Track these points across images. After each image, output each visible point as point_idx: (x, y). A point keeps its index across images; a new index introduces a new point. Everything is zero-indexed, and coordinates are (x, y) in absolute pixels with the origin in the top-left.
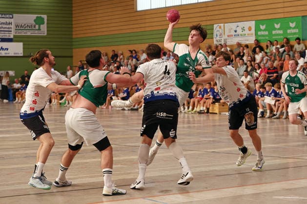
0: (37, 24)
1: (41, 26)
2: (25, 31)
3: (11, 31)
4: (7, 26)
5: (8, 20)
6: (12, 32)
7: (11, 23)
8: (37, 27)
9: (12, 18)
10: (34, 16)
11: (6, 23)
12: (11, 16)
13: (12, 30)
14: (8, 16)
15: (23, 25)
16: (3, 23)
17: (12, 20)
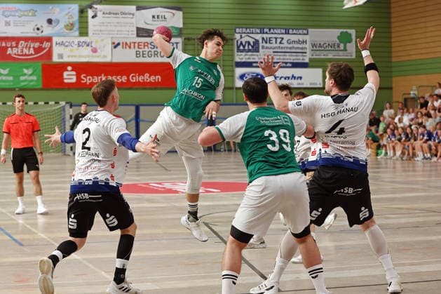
0: (341, 42)
1: (348, 45)
2: (325, 53)
3: (305, 53)
4: (300, 46)
5: (301, 38)
6: (307, 54)
7: (306, 42)
8: (342, 46)
9: (307, 34)
10: (337, 32)
11: (299, 42)
12: (305, 32)
13: (308, 51)
14: (301, 31)
15: (322, 44)
16: (294, 42)
17: (306, 38)
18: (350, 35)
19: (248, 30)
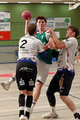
0: (66, 22)
1: (68, 23)
2: (60, 26)
3: (53, 26)
4: (52, 24)
5: (52, 21)
6: (54, 27)
7: (54, 22)
8: (66, 24)
9: (54, 20)
10: (65, 19)
11: (51, 23)
12: (53, 19)
13: (54, 26)
14: (52, 19)
15: (59, 23)
16: (50, 23)
17: (54, 21)
18: (69, 20)
19: (33, 19)
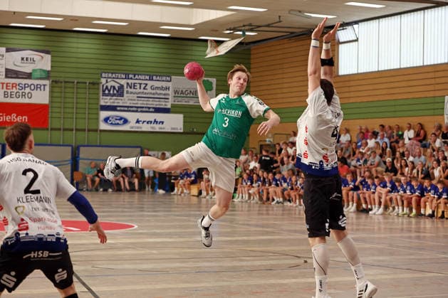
2: (186, 99)
3: (168, 99)
4: (163, 92)
5: (164, 84)
6: (170, 100)
7: (169, 88)
9: (170, 81)
11: (162, 88)
12: (168, 79)
13: (170, 97)
14: (164, 78)
15: (184, 90)
16: (157, 88)
17: (169, 84)
18: (211, 83)
19: (114, 75)
